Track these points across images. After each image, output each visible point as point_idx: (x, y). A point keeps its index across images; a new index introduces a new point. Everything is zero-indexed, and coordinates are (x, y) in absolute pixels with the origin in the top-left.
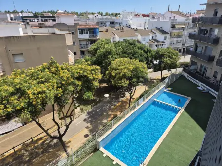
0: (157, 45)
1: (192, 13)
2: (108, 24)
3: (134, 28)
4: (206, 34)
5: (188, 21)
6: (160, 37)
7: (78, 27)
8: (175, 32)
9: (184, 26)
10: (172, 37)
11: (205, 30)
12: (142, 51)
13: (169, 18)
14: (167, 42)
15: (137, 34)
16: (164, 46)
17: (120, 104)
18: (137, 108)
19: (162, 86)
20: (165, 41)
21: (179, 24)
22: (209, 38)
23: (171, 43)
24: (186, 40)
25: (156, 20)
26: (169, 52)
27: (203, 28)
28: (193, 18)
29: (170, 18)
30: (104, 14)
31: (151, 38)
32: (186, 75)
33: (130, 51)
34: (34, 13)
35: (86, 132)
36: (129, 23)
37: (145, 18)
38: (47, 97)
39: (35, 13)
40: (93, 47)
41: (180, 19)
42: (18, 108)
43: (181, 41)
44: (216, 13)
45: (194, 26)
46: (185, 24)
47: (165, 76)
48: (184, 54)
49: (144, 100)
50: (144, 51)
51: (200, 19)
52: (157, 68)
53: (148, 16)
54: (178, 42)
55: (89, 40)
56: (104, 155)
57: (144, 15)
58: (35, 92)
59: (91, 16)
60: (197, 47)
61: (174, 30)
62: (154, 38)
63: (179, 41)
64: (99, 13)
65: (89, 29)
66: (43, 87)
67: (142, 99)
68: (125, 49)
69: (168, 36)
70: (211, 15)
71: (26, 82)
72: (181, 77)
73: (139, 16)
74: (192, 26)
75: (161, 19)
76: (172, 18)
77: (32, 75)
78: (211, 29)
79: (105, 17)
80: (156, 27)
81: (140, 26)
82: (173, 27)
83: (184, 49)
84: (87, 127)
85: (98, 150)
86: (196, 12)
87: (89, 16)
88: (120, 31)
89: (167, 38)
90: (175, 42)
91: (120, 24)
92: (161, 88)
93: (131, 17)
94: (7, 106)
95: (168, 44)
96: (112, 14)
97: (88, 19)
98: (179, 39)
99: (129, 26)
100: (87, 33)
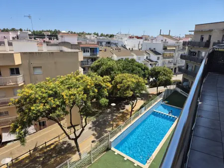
0: (151, 64)
1: (181, 37)
2: (104, 44)
3: (129, 49)
4: (195, 55)
5: (178, 44)
6: (154, 57)
7: (81, 46)
8: (167, 53)
9: (175, 48)
10: (164, 58)
11: (194, 52)
12: (140, 69)
13: (160, 41)
14: (160, 62)
15: (132, 54)
16: (157, 65)
17: (121, 114)
18: (140, 116)
19: (160, 99)
20: (158, 61)
21: (170, 46)
22: (198, 59)
23: (163, 63)
24: (177, 61)
25: (150, 42)
26: (164, 70)
27: (192, 50)
28: (183, 42)
29: (162, 41)
30: (99, 35)
31: (145, 57)
32: (179, 90)
33: (130, 68)
34: (32, 31)
35: (93, 138)
36: (125, 44)
37: (139, 40)
38: (76, 98)
39: (34, 31)
40: (96, 64)
41: (171, 42)
42: (54, 106)
43: (172, 61)
44: (202, 39)
45: (184, 49)
46: (175, 47)
47: (161, 92)
48: (175, 73)
49: (145, 109)
50: (142, 69)
51: (189, 43)
52: (153, 85)
53: (141, 38)
54: (169, 62)
55: (89, 58)
56: (116, 153)
57: (138, 38)
58: (68, 94)
59: (88, 37)
60: (187, 67)
61: (166, 51)
62: (148, 58)
63: (171, 61)
64: (95, 34)
65: (90, 48)
66: (73, 91)
67: (144, 108)
68: (125, 66)
69: (160, 56)
70: (198, 40)
71: (59, 87)
72: (175, 92)
73: (133, 37)
74: (182, 48)
75: (154, 41)
76: (164, 41)
77: (62, 82)
78: (199, 52)
79: (101, 38)
80: (150, 49)
81: (135, 47)
82: (165, 49)
83: (175, 68)
84: (94, 135)
85: (110, 149)
86: (184, 36)
87: (86, 36)
88: (117, 51)
89: (160, 58)
90: (167, 62)
91: (116, 44)
92: (159, 101)
93: (126, 39)
94: (46, 104)
95: (160, 63)
96: (107, 35)
97: (86, 38)
98: (171, 60)
99: (124, 47)
100: (88, 52)
